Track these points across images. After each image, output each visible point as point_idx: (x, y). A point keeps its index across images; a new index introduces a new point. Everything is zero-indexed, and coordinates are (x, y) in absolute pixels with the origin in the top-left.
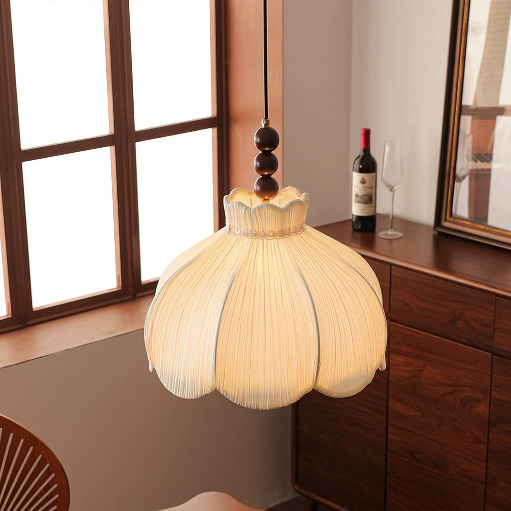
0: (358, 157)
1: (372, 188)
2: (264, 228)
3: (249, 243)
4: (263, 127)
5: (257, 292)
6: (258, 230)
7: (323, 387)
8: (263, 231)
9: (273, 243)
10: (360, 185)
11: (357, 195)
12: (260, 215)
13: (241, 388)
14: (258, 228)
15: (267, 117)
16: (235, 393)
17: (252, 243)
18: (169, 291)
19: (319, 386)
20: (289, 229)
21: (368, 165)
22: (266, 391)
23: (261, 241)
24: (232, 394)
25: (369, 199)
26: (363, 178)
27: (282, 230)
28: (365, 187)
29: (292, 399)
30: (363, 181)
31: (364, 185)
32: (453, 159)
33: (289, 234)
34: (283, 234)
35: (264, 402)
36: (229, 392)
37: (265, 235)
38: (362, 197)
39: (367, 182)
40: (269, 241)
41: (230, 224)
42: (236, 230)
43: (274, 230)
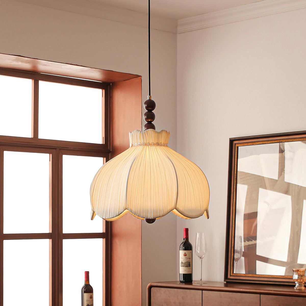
0: (182, 243)
1: (190, 258)
2: (149, 141)
3: (142, 148)
4: (148, 99)
5: (147, 165)
6: (146, 142)
7: (180, 209)
8: (149, 143)
9: (154, 148)
10: (184, 257)
11: (182, 263)
12: (147, 134)
13: (139, 208)
14: (146, 141)
15: (150, 95)
16: (136, 211)
17: (143, 148)
18: (102, 171)
19: (178, 208)
20: (161, 143)
21: (187, 246)
22: (151, 208)
23: (147, 147)
24: (134, 211)
25: (189, 264)
26: (185, 253)
27: (158, 143)
28: (186, 258)
29: (164, 213)
30: (185, 254)
31: (186, 257)
32: (233, 242)
33: (161, 145)
34: (158, 144)
35: (150, 215)
36: (133, 210)
37: (150, 144)
38: (185, 263)
39: (187, 255)
40: (151, 147)
41: (132, 143)
42: (135, 145)
43: (154, 142)
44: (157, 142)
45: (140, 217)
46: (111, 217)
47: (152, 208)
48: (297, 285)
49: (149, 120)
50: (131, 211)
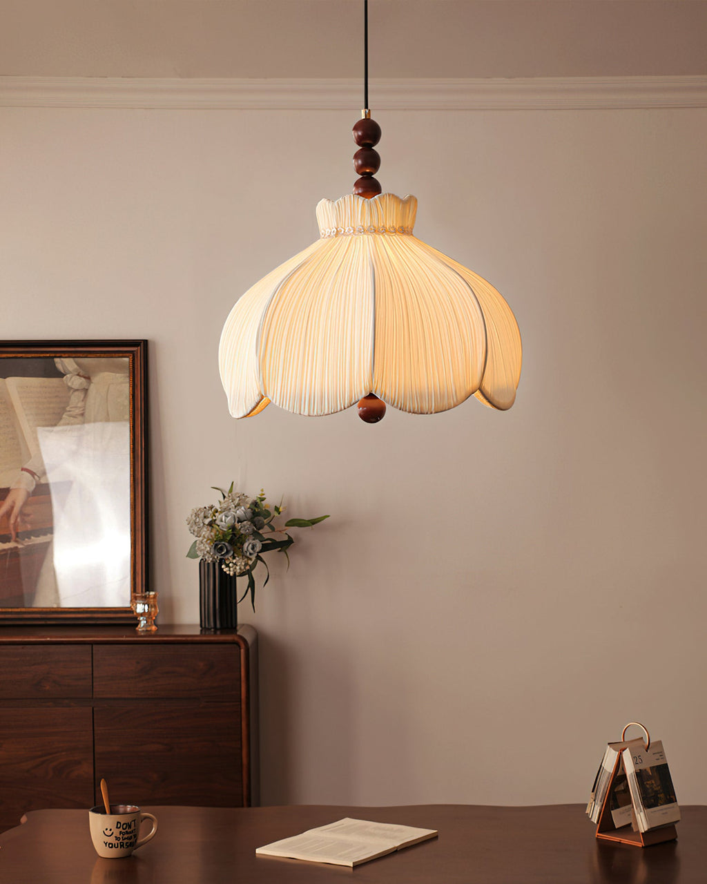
2: (384, 222)
4: (363, 117)
15: (366, 107)
36: (387, 394)
37: (385, 231)
41: (338, 225)
42: (346, 231)
43: (394, 225)
44: (401, 225)
45: (406, 411)
46: (326, 412)
47: (431, 387)
48: (143, 623)
49: (368, 171)
50: (383, 396)
